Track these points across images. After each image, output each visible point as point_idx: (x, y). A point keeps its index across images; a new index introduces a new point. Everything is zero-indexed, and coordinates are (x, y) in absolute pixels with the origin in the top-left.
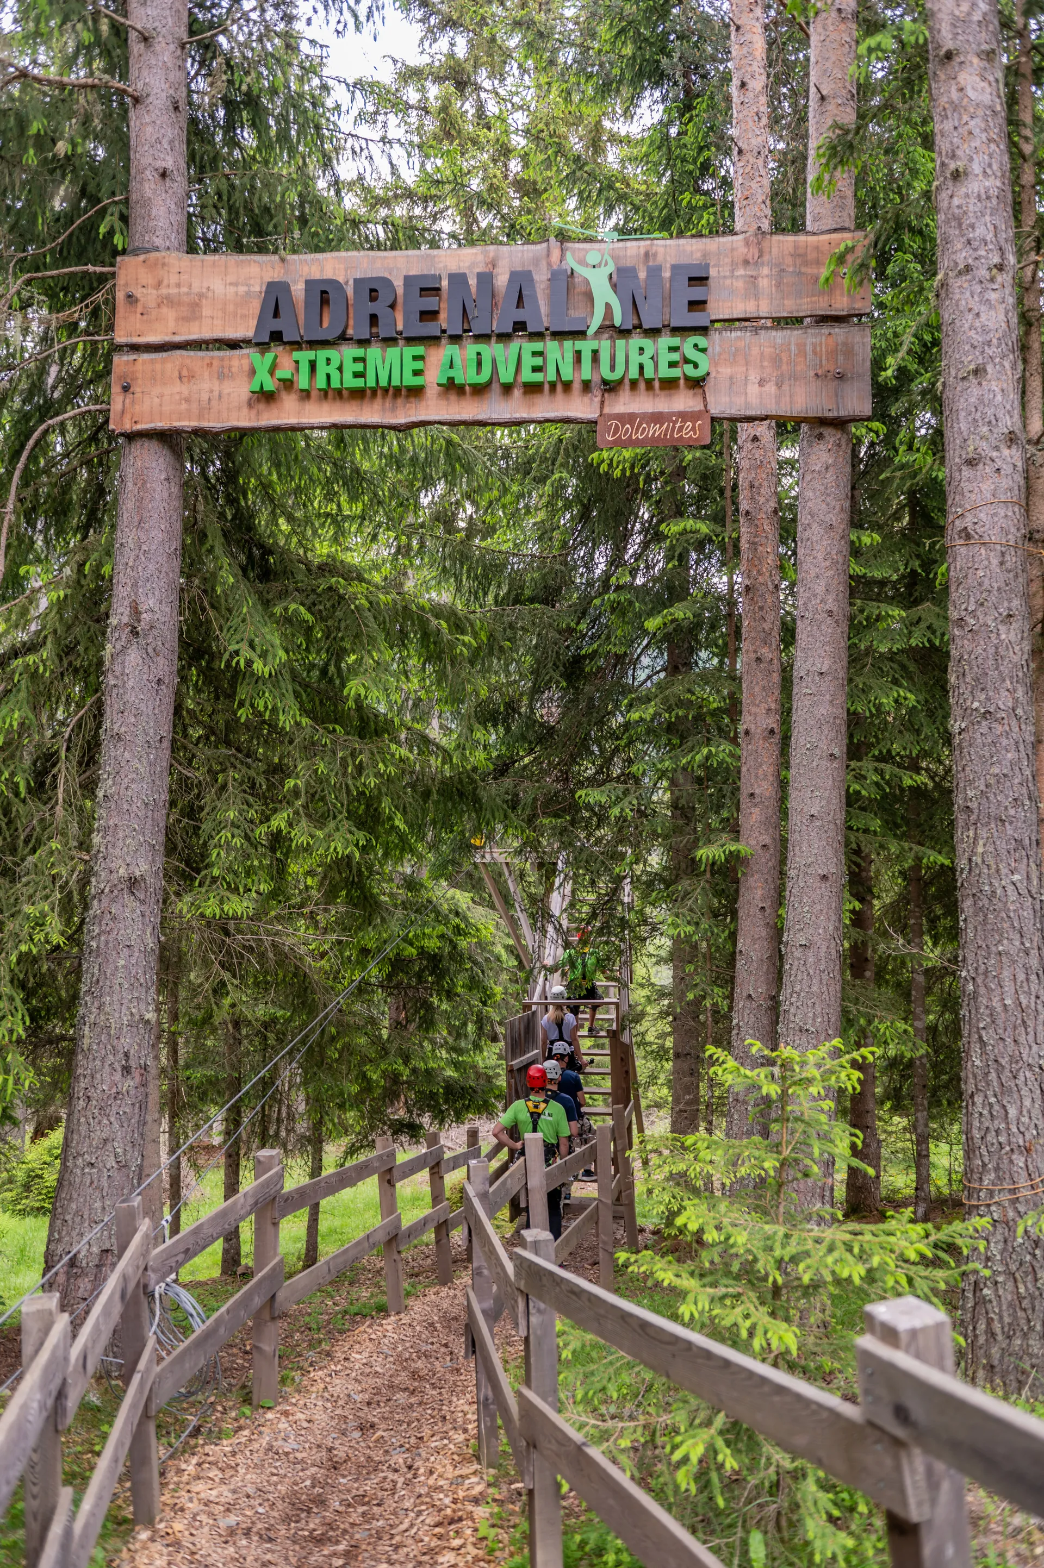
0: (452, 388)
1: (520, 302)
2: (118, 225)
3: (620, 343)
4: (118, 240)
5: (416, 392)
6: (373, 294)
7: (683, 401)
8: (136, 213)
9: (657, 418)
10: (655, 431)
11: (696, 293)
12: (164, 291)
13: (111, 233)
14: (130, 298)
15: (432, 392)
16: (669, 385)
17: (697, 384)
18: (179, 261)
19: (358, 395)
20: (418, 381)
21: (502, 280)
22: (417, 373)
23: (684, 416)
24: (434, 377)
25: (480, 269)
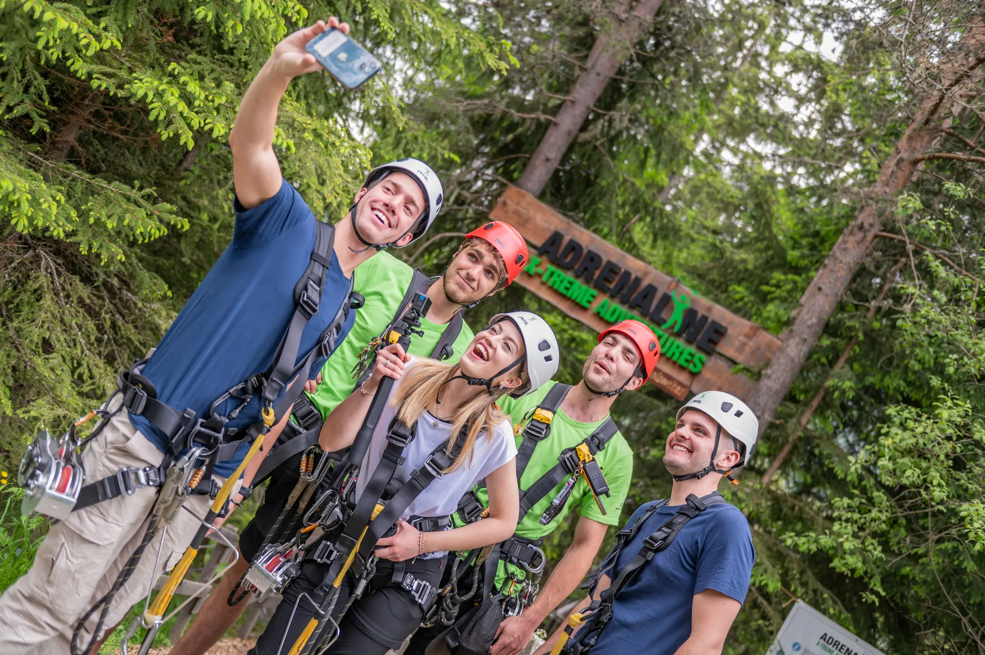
0: (598, 315)
1: (645, 297)
2: (520, 167)
3: (672, 339)
4: (516, 175)
5: (584, 309)
6: (592, 260)
7: (683, 378)
8: (529, 168)
9: (669, 378)
10: (664, 382)
11: (715, 337)
12: (519, 208)
13: (514, 170)
14: (505, 204)
15: (590, 312)
16: (682, 368)
17: (693, 375)
18: (530, 198)
19: (563, 297)
20: (587, 305)
21: (645, 283)
22: (589, 302)
23: (680, 383)
24: (595, 307)
25: (639, 274)
